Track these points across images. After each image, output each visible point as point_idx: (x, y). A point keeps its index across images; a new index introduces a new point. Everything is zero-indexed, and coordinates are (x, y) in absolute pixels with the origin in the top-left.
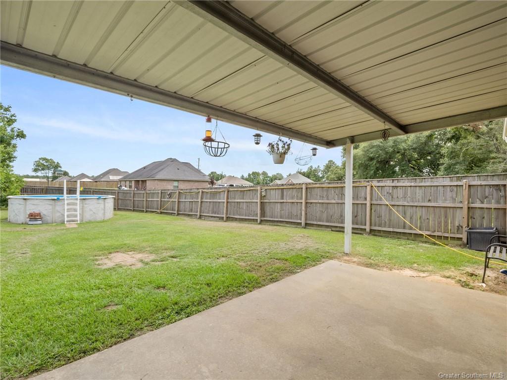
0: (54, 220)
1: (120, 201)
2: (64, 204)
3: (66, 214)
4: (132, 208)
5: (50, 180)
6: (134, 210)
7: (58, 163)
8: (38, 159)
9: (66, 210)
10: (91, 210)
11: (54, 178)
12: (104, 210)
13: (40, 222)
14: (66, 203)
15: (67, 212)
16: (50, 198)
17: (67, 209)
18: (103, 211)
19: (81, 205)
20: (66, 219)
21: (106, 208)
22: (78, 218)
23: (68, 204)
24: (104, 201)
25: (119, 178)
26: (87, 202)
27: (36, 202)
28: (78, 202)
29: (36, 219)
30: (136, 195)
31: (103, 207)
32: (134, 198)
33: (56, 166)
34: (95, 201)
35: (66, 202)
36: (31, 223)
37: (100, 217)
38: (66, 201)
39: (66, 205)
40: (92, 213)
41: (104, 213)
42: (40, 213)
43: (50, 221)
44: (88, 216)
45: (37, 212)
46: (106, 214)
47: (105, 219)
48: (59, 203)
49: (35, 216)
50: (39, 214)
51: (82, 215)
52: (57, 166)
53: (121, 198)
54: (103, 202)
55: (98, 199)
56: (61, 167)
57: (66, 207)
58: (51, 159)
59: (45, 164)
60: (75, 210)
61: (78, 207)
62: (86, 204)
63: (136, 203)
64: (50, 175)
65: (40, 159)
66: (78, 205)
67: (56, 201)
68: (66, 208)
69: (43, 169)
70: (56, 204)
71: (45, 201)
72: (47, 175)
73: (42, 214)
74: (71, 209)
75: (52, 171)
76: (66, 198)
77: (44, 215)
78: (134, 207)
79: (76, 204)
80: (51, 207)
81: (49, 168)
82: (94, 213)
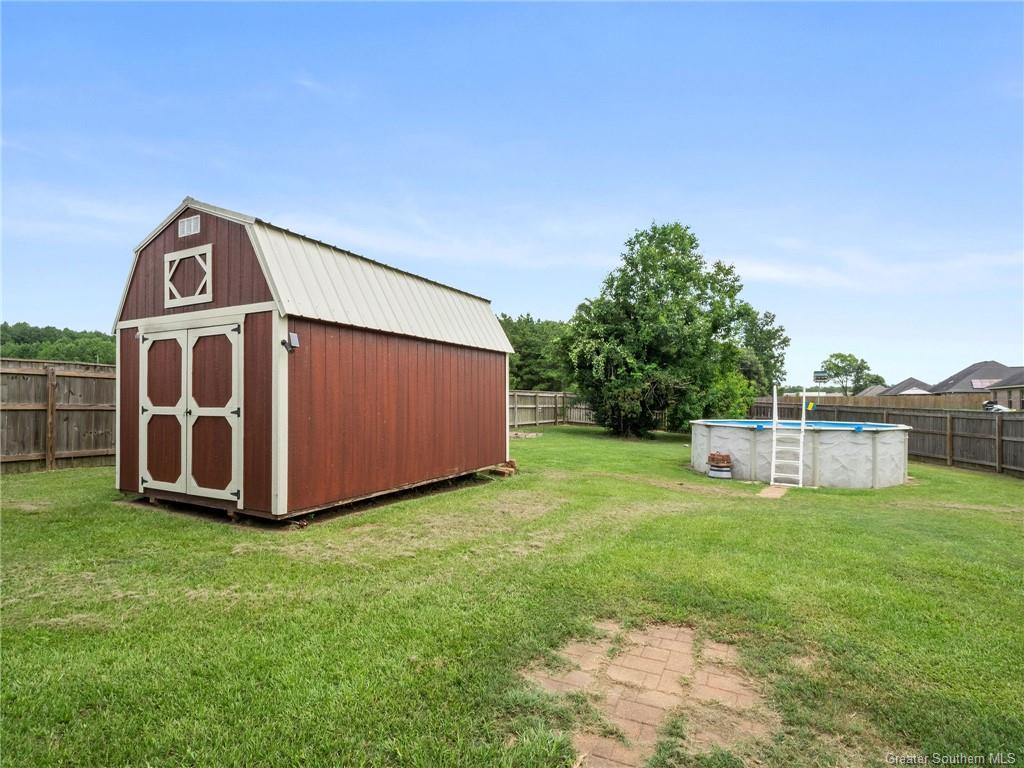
0: (753, 474)
1: (958, 442)
2: (772, 441)
3: (774, 462)
4: (996, 464)
5: (849, 393)
6: (1002, 471)
7: (862, 360)
8: (827, 358)
9: (774, 454)
10: (835, 459)
11: (857, 390)
12: (874, 462)
13: (727, 475)
14: (774, 438)
15: (777, 458)
16: (746, 426)
17: (777, 453)
18: (869, 466)
19: (811, 444)
20: (774, 475)
21: (879, 458)
22: (800, 477)
23: (779, 441)
24: (874, 439)
25: (988, 384)
26: (825, 438)
27: (724, 433)
28: (801, 437)
29: (719, 468)
30: (1010, 428)
31: (870, 454)
32: (1001, 433)
33: (859, 368)
34: (848, 438)
35: (775, 436)
36: (712, 474)
37: (860, 478)
38: (775, 433)
39: (774, 443)
40: (836, 466)
41: (874, 469)
42: (728, 456)
43: (746, 474)
44: (827, 475)
45: (724, 453)
46: (879, 473)
47: (877, 487)
48: (762, 438)
49: (718, 461)
50: (727, 458)
51: (812, 469)
52: (861, 368)
53: (960, 433)
54: (869, 441)
55: (853, 431)
56: (868, 369)
57: (775, 448)
58: (850, 356)
59: (840, 365)
60: (796, 456)
61: (801, 450)
62: (822, 443)
63: (1010, 451)
64: (850, 384)
65: (832, 356)
66: (801, 444)
67: (758, 433)
68: (774, 451)
69: (837, 375)
70: (758, 438)
71: (737, 431)
72: (844, 384)
73: (732, 459)
74: (787, 452)
75: (853, 378)
76: (774, 427)
77: (737, 460)
78: (1002, 461)
79: (796, 442)
80: (747, 445)
81: (847, 373)
82: (843, 466)
